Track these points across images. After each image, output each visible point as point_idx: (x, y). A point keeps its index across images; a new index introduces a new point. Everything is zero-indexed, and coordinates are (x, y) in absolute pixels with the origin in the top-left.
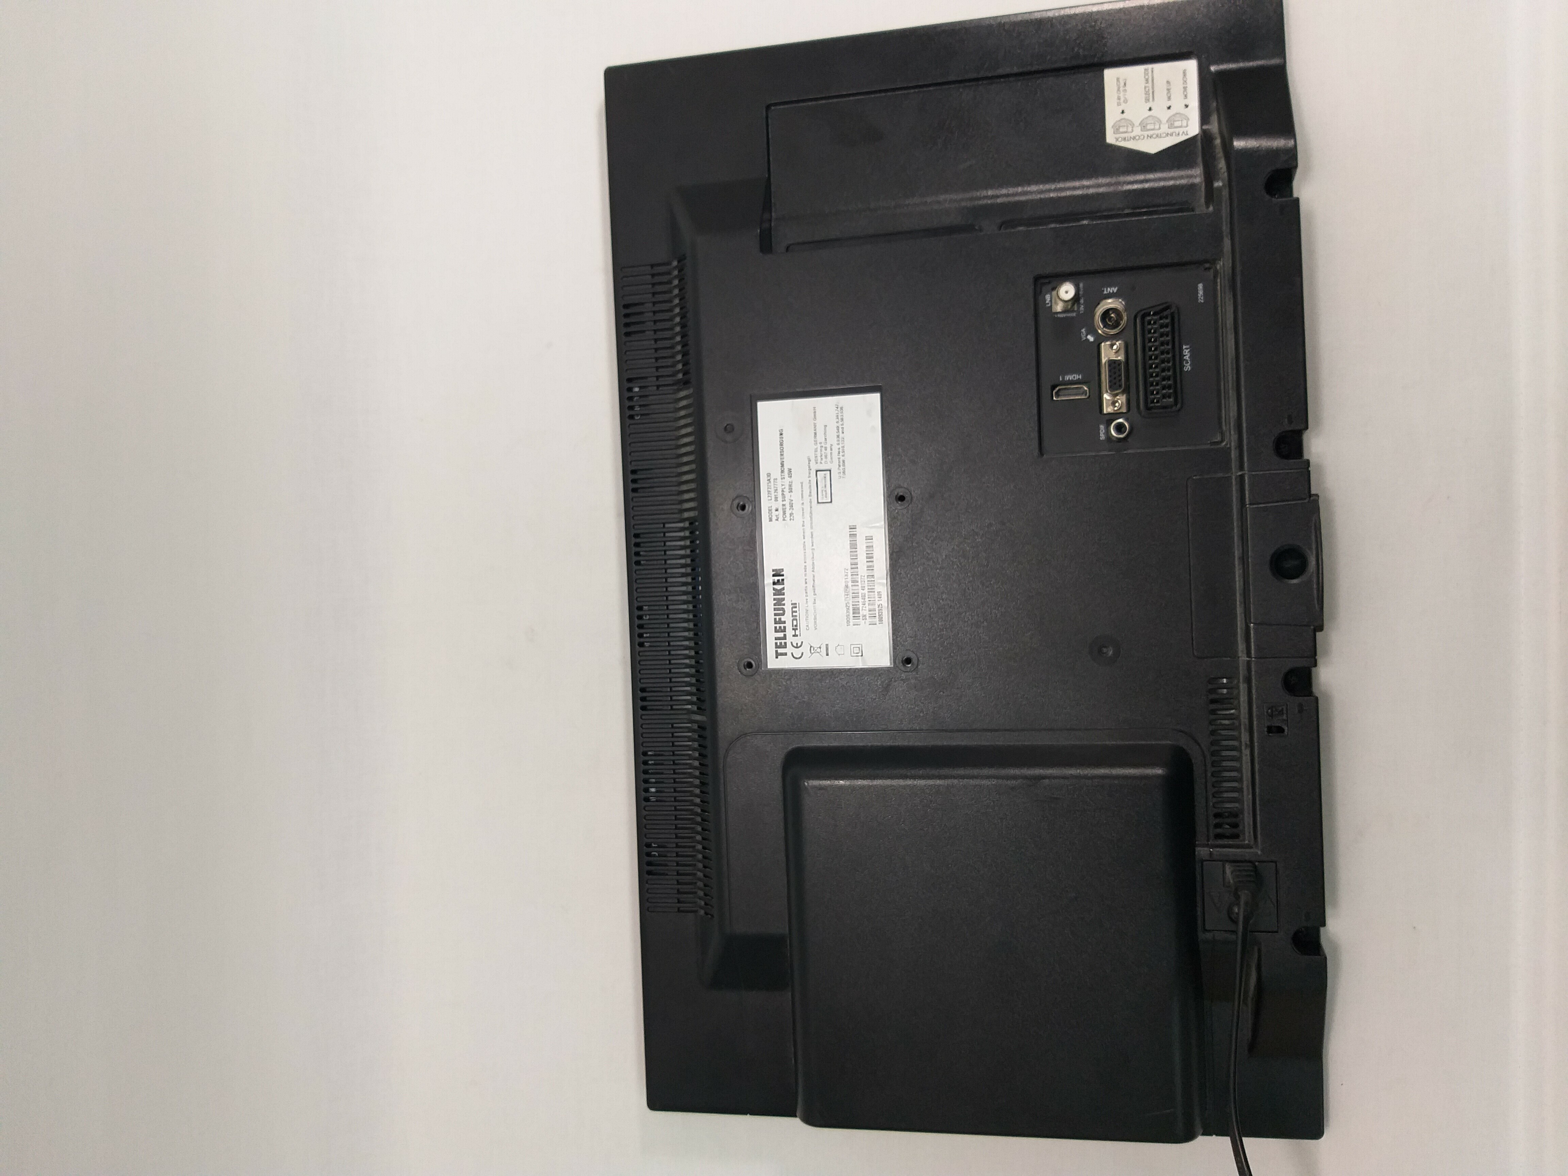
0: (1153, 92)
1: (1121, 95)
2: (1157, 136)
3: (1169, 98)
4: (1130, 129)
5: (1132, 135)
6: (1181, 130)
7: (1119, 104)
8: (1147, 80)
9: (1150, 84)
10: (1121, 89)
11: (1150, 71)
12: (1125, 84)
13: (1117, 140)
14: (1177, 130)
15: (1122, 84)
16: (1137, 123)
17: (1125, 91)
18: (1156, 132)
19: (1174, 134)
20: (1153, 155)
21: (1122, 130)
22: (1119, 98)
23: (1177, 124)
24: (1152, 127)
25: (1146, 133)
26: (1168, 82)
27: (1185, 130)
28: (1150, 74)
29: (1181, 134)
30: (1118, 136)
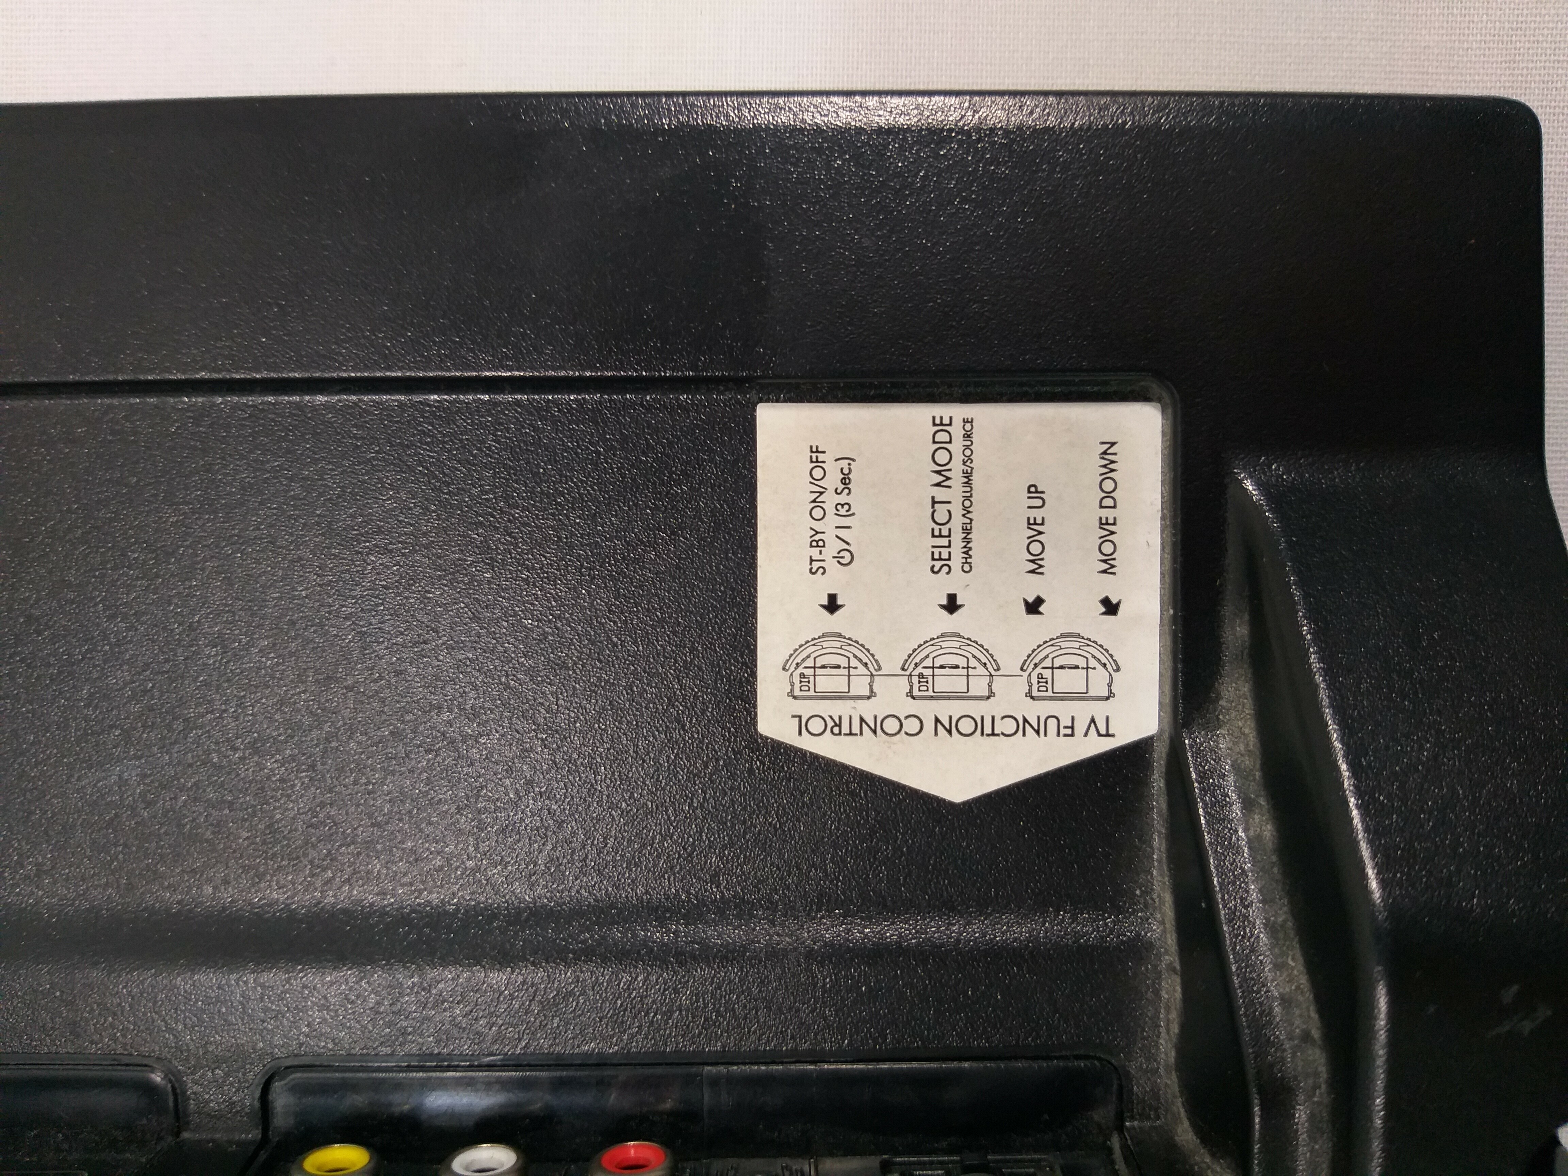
0: (967, 531)
1: (829, 526)
2: (979, 726)
3: (1036, 566)
4: (860, 686)
5: (867, 710)
6: (1082, 712)
7: (816, 569)
8: (941, 471)
9: (955, 493)
10: (830, 500)
11: (957, 431)
12: (846, 480)
13: (803, 726)
14: (1064, 710)
15: (833, 480)
16: (891, 662)
17: (845, 510)
18: (976, 709)
19: (1052, 724)
20: (959, 805)
21: (826, 683)
22: (817, 543)
23: (1066, 681)
24: (958, 685)
25: (928, 710)
26: (1033, 491)
27: (1099, 710)
28: (957, 447)
29: (1080, 728)
30: (806, 708)
